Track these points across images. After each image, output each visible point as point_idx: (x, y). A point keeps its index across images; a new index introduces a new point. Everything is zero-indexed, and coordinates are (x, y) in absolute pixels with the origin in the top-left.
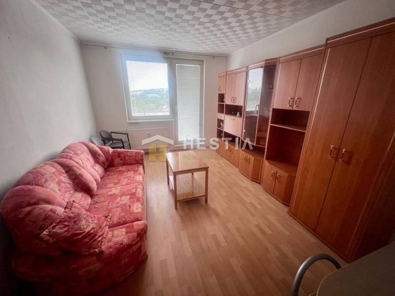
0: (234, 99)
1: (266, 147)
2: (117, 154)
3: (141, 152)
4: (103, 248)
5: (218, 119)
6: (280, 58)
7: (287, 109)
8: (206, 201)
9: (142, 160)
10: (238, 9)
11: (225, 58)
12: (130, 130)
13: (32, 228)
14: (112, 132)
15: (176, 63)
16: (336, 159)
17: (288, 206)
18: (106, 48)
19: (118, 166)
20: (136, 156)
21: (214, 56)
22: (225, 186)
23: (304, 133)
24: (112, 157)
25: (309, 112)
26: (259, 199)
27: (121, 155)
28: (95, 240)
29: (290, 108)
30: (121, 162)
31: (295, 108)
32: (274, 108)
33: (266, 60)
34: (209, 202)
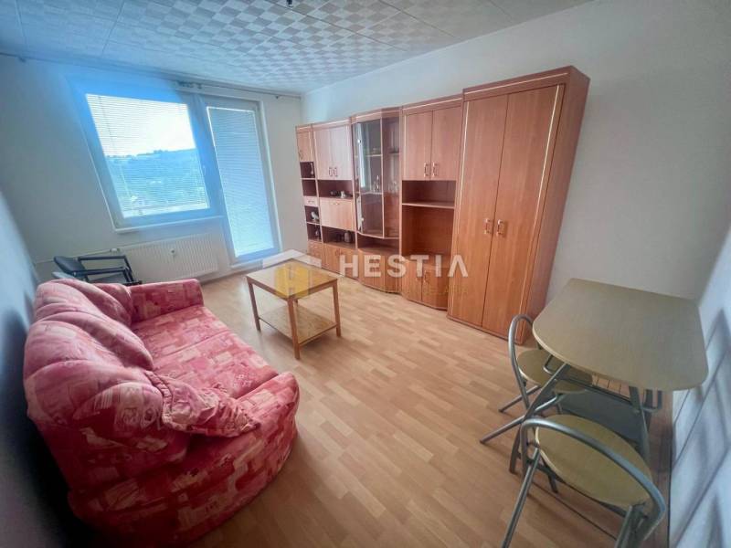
0: (334, 170)
1: (400, 238)
2: (143, 295)
3: (194, 282)
4: (256, 418)
5: (306, 207)
6: (403, 107)
7: (423, 179)
8: (339, 334)
9: (200, 296)
10: (341, 28)
11: (296, 98)
12: (126, 248)
13: (134, 420)
14: (80, 259)
15: (207, 104)
16: (493, 234)
17: (446, 310)
18: (23, 60)
19: (151, 318)
20: (186, 291)
21: (277, 95)
22: (353, 308)
23: (453, 210)
24: (134, 302)
25: (455, 182)
26: (406, 312)
27: (153, 294)
28: (235, 415)
29: (428, 179)
30: (157, 308)
31: (433, 178)
32: (406, 178)
33: (383, 110)
34: (344, 334)
